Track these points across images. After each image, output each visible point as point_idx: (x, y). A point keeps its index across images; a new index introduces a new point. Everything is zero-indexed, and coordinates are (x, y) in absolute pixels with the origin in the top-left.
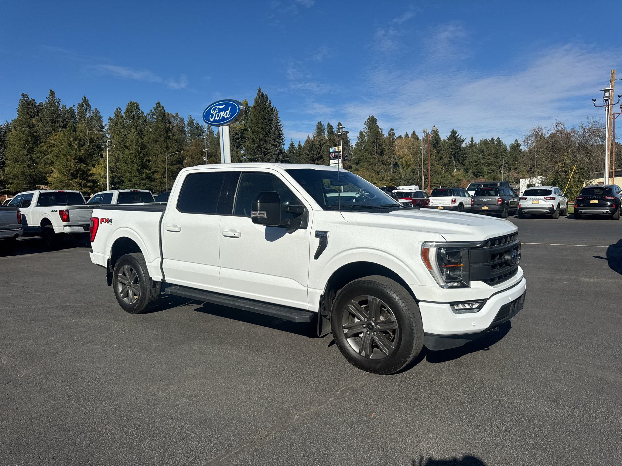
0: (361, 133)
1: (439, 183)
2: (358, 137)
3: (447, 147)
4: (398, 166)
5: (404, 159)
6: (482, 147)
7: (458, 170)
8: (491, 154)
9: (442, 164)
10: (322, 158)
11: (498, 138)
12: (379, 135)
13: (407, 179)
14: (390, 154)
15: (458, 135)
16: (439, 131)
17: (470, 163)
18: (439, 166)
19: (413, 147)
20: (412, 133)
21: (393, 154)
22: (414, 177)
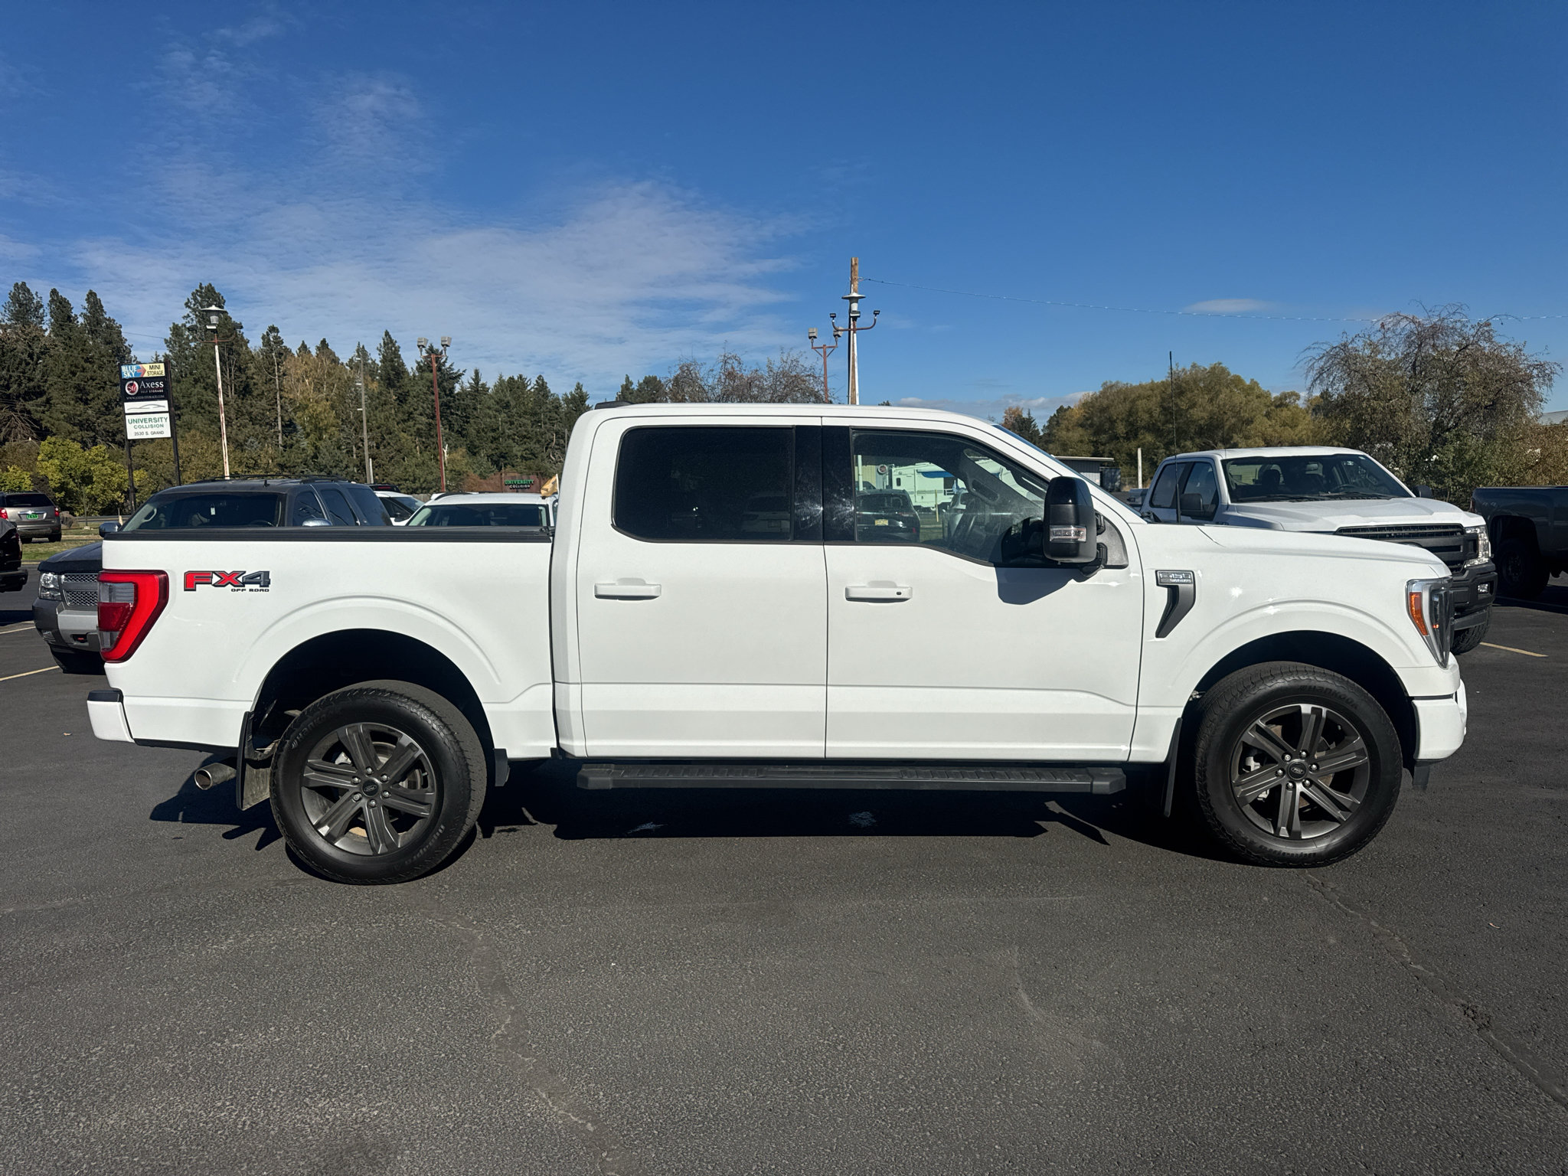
0: (176, 330)
1: (412, 478)
2: (166, 341)
3: (420, 388)
4: (295, 430)
5: (306, 411)
6: (506, 396)
7: (453, 448)
8: (525, 413)
9: (413, 430)
10: (41, 394)
11: (540, 376)
12: (237, 341)
13: (326, 467)
14: (271, 395)
15: (445, 362)
16: (399, 347)
17: (478, 432)
18: (405, 435)
19: (330, 381)
20: (319, 344)
21: (281, 398)
22: (345, 462)
